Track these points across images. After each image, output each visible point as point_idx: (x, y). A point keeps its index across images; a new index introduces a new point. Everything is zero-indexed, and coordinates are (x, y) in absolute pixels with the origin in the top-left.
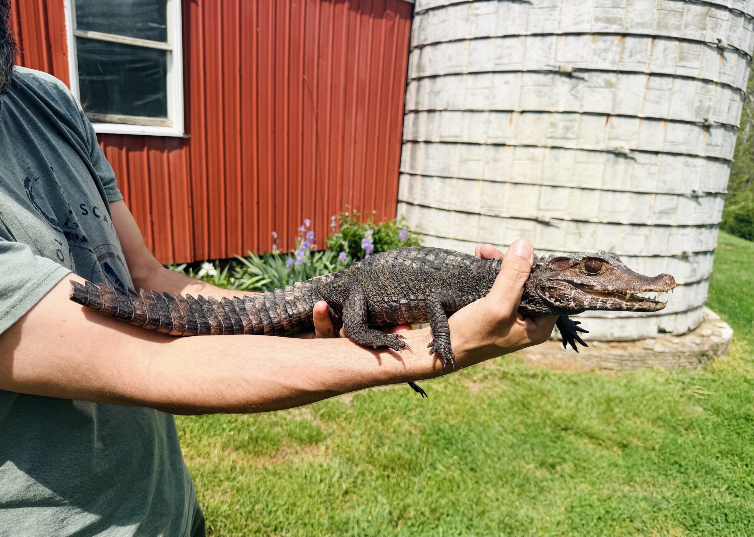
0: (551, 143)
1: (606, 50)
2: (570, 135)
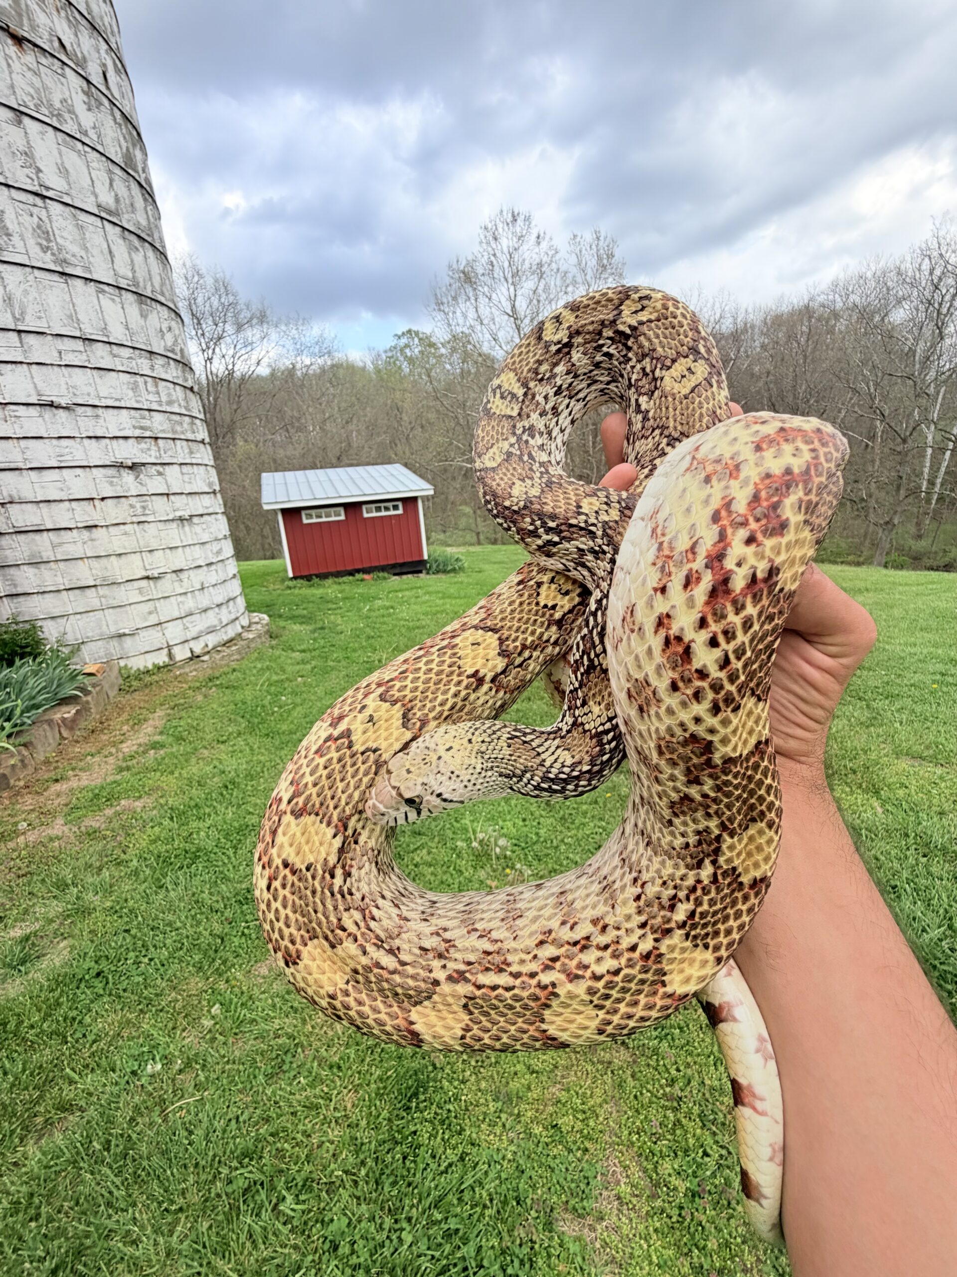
0: (135, 519)
1: (149, 449)
2: (147, 512)
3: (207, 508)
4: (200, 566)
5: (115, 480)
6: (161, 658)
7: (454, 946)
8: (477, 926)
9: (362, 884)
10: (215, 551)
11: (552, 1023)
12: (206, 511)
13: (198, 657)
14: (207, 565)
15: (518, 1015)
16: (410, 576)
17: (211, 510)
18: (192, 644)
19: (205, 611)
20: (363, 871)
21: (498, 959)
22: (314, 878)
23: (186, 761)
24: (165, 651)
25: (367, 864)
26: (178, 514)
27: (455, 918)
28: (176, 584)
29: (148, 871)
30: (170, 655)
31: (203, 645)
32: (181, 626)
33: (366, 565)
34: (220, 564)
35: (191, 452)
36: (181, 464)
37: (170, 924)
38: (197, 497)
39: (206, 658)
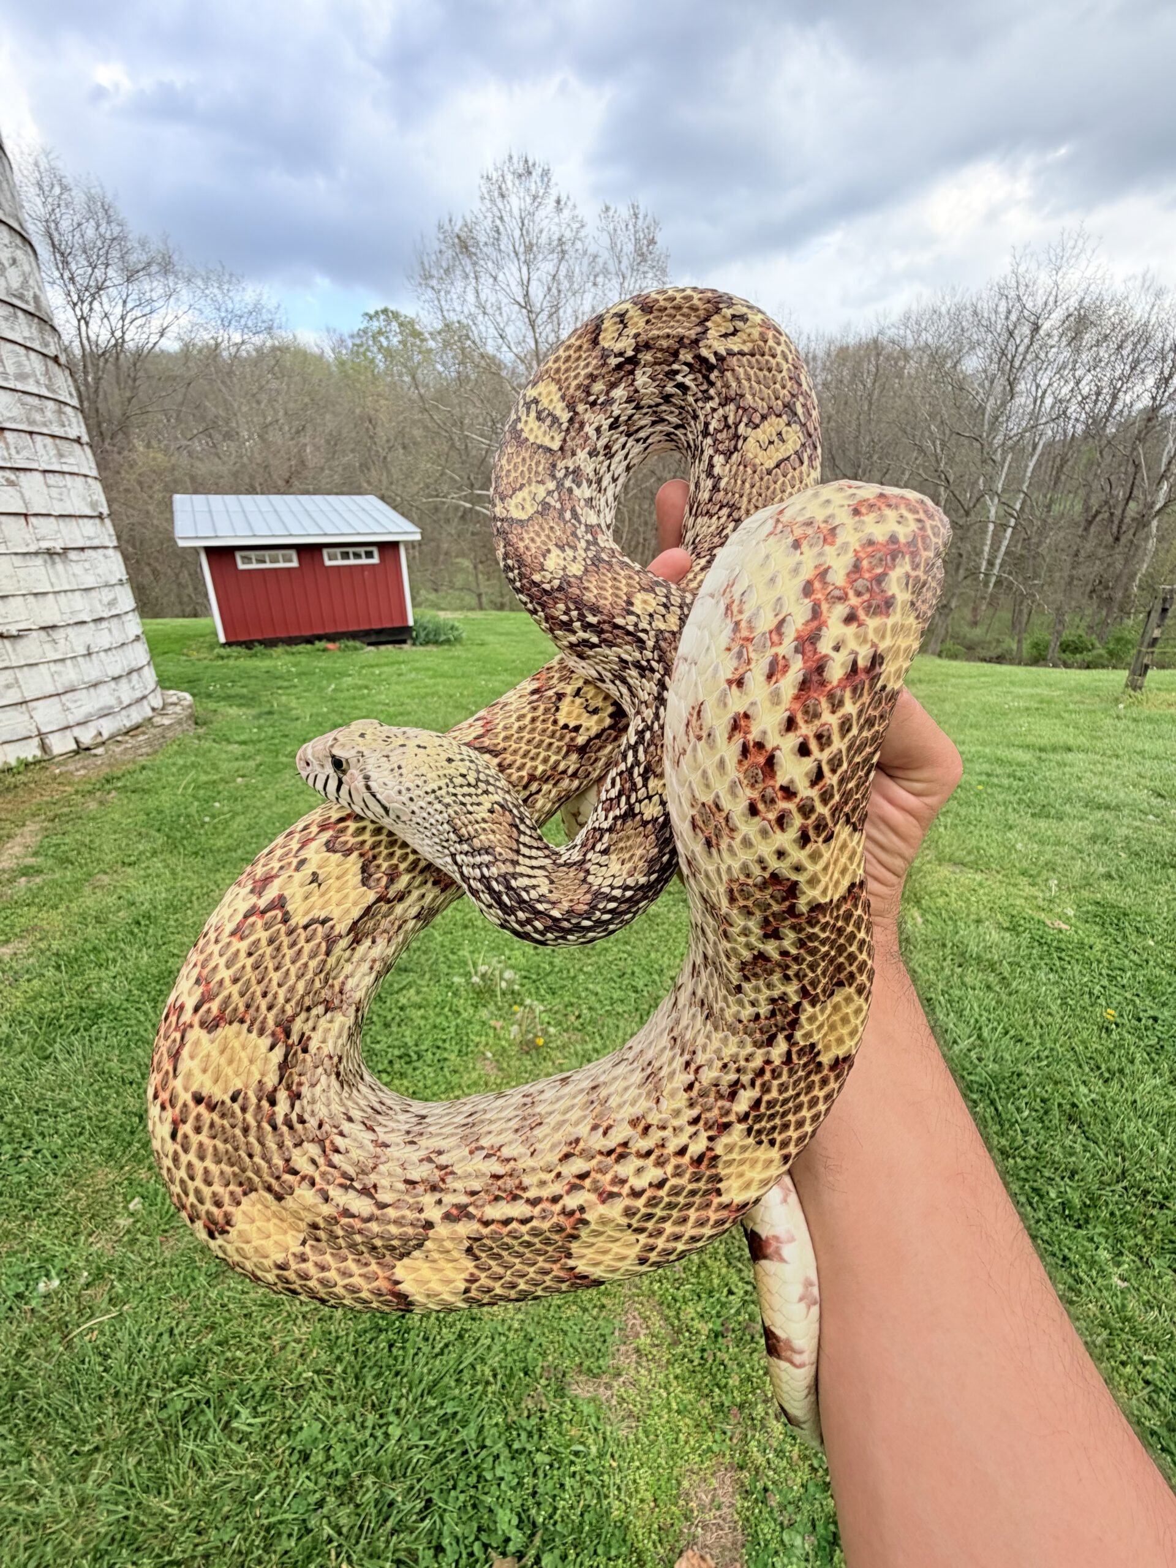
3: (89, 538)
4: (84, 623)
6: (31, 751)
7: (452, 1173)
8: (484, 1142)
9: (317, 1107)
10: (105, 601)
11: (582, 1257)
12: (88, 544)
13: (88, 749)
14: (95, 621)
15: (539, 1253)
16: (390, 647)
17: (96, 543)
18: (77, 732)
19: (95, 685)
20: (318, 1088)
21: (510, 1183)
22: (244, 1110)
23: (76, 890)
24: (36, 741)
25: (324, 1078)
26: (45, 545)
27: (452, 1135)
28: (47, 647)
29: (26, 1039)
30: (43, 747)
31: (94, 733)
32: (59, 706)
33: (330, 630)
34: (115, 620)
35: (61, 455)
36: (45, 471)
37: (63, 1104)
38: (73, 521)
39: (100, 751)
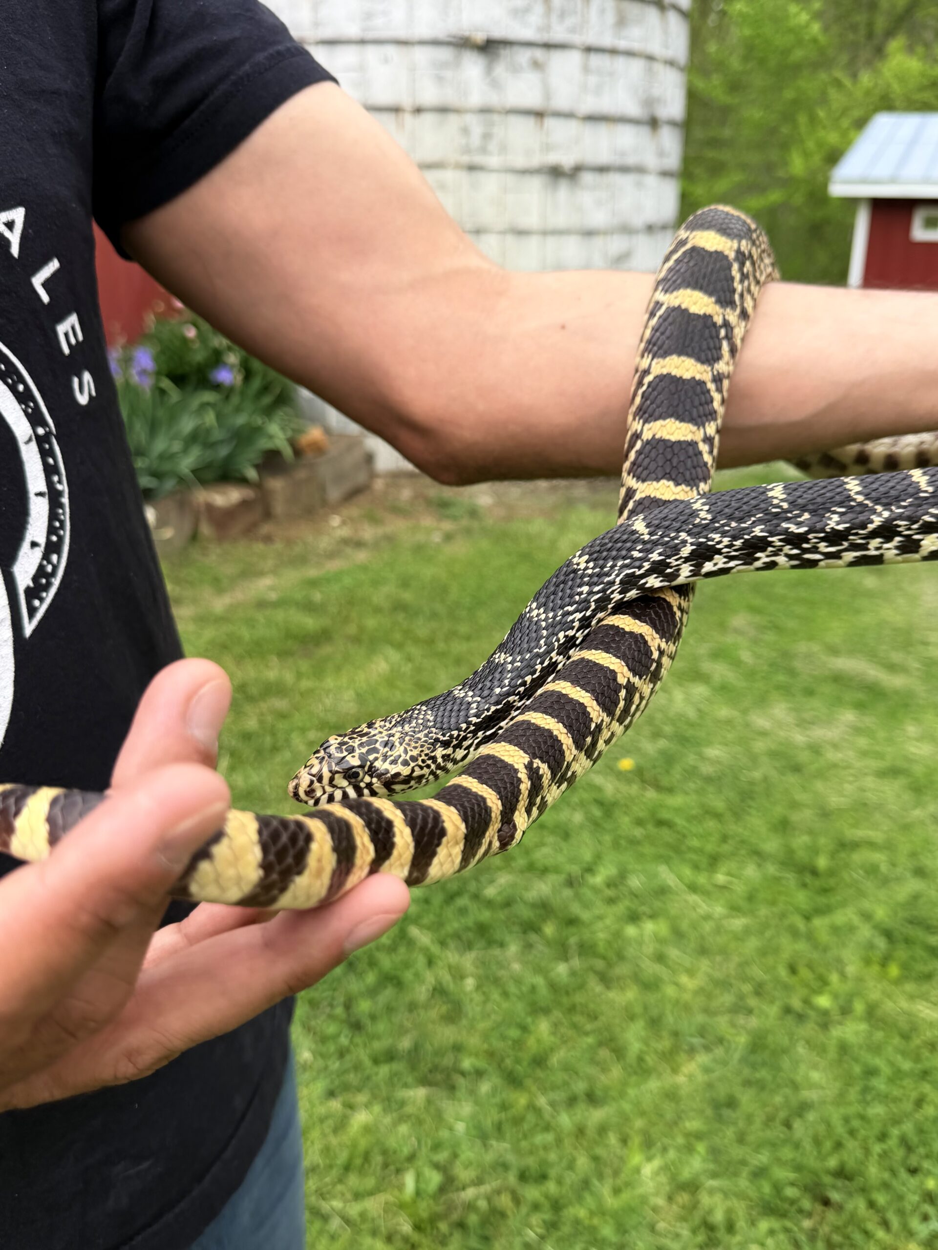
0: (465, 159)
1: (530, 11)
2: (491, 147)
5: (448, 74)
36: (589, 50)
